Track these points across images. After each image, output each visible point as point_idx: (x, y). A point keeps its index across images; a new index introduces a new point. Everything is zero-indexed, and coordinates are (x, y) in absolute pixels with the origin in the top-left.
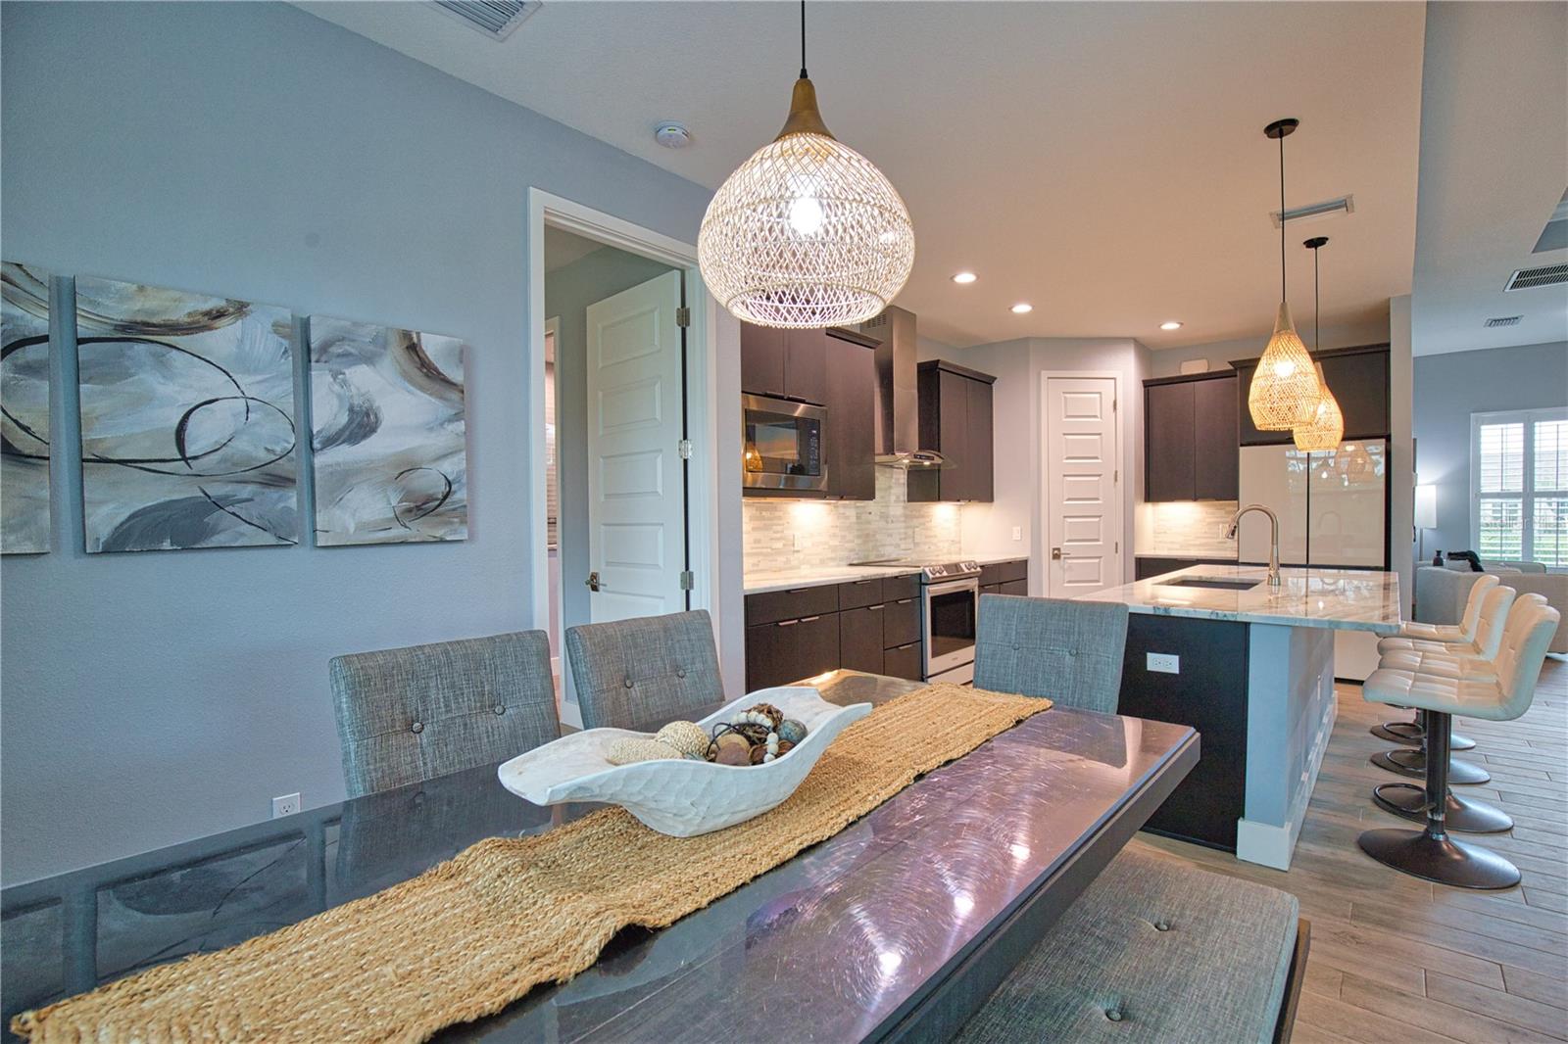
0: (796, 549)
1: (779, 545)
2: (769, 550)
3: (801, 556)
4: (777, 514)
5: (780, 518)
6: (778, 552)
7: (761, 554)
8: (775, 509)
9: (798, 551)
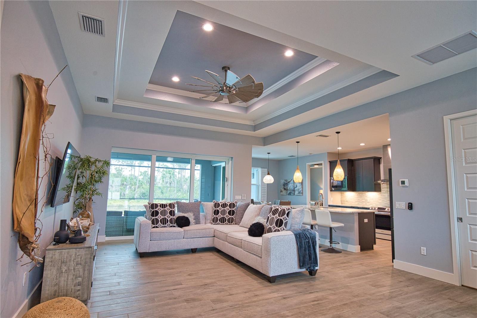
0: (368, 201)
1: (364, 200)
2: (361, 201)
3: (370, 203)
4: (363, 194)
5: (364, 195)
6: (363, 202)
7: (359, 202)
8: (363, 193)
9: (369, 202)
